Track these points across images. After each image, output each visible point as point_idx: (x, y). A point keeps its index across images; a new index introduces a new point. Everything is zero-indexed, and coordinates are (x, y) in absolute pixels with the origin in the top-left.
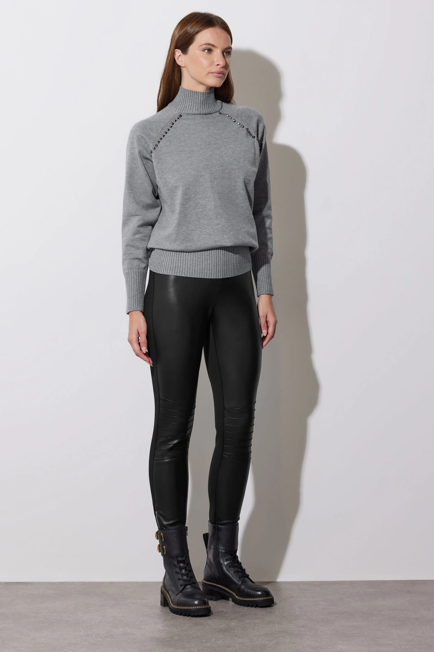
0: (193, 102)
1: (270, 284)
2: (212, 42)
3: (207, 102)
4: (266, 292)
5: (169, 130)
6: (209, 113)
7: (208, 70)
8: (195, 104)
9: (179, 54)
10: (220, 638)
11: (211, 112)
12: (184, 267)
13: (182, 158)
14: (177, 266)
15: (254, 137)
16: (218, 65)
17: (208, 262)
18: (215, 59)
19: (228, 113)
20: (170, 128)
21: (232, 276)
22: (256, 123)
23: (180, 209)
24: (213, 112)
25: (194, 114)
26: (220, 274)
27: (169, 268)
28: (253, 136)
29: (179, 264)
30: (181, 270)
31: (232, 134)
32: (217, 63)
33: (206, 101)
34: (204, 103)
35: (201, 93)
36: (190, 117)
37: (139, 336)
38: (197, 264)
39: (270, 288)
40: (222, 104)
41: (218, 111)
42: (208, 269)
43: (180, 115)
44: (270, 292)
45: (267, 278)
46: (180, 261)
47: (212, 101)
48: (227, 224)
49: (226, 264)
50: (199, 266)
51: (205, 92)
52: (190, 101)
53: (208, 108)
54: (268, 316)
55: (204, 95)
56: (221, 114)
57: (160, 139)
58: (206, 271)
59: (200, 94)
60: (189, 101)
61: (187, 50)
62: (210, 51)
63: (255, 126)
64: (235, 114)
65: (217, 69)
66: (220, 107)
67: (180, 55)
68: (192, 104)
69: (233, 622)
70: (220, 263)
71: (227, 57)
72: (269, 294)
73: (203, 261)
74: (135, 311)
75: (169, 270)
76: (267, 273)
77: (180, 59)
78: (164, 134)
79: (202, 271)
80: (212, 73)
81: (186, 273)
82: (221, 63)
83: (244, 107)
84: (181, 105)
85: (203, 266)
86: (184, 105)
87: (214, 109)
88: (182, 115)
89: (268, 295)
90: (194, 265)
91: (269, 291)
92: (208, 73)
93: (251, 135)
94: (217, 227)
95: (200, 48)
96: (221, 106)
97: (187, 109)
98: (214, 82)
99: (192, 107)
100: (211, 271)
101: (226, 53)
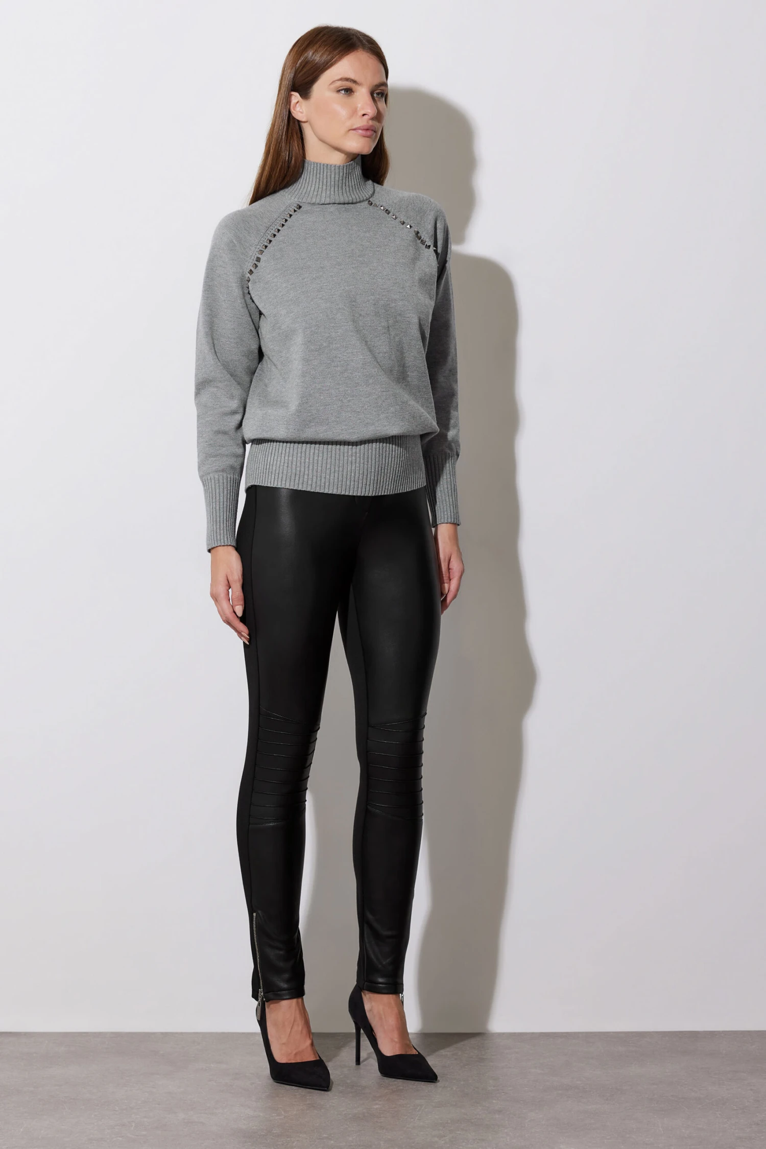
0: (321, 184)
1: (456, 506)
2: (352, 76)
3: (347, 183)
4: (448, 519)
5: (279, 230)
6: (350, 202)
7: (349, 124)
8: (324, 187)
9: (296, 101)
10: (353, 1131)
11: (355, 201)
12: (310, 476)
13: (303, 279)
14: (298, 473)
15: (429, 246)
16: (364, 115)
17: (353, 468)
18: (359, 105)
19: (384, 204)
20: (280, 228)
21: (391, 492)
22: (433, 222)
23: (303, 368)
24: (358, 200)
25: (323, 204)
26: (371, 487)
27: (284, 477)
28: (426, 245)
29: (302, 470)
30: (305, 480)
31: (390, 240)
32: (363, 112)
33: (344, 181)
34: (340, 185)
35: (335, 166)
36: (317, 209)
37: (230, 587)
38: (333, 470)
39: (455, 512)
40: (374, 188)
41: (367, 200)
42: (352, 479)
43: (298, 205)
44: (455, 520)
45: (450, 494)
46: (303, 464)
47: (356, 182)
48: (384, 393)
49: (383, 471)
50: (336, 474)
51: (341, 165)
52: (316, 182)
53: (348, 194)
54: (451, 560)
55: (341, 170)
56: (371, 204)
57: (264, 247)
58: (348, 483)
59: (333, 169)
60: (314, 182)
61: (310, 92)
62: (349, 91)
63: (430, 227)
64: (395, 206)
65: (363, 122)
66: (371, 193)
67: (298, 102)
68: (320, 186)
69: (376, 1104)
70: (373, 470)
71: (379, 101)
72: (453, 523)
73: (345, 465)
74: (223, 546)
75: (284, 479)
76: (449, 486)
77: (298, 109)
78: (271, 239)
79: (342, 481)
80: (354, 129)
81: (314, 486)
82: (369, 111)
83: (412, 194)
84: (301, 190)
85: (345, 473)
86: (305, 189)
87: (359, 195)
88: (301, 205)
89: (451, 525)
90: (328, 471)
91: (452, 517)
92: (348, 129)
93: (423, 242)
94: (367, 399)
95: (332, 86)
96: (373, 191)
97: (311, 194)
98: (359, 144)
99: (320, 192)
100: (356, 483)
101: (378, 94)
